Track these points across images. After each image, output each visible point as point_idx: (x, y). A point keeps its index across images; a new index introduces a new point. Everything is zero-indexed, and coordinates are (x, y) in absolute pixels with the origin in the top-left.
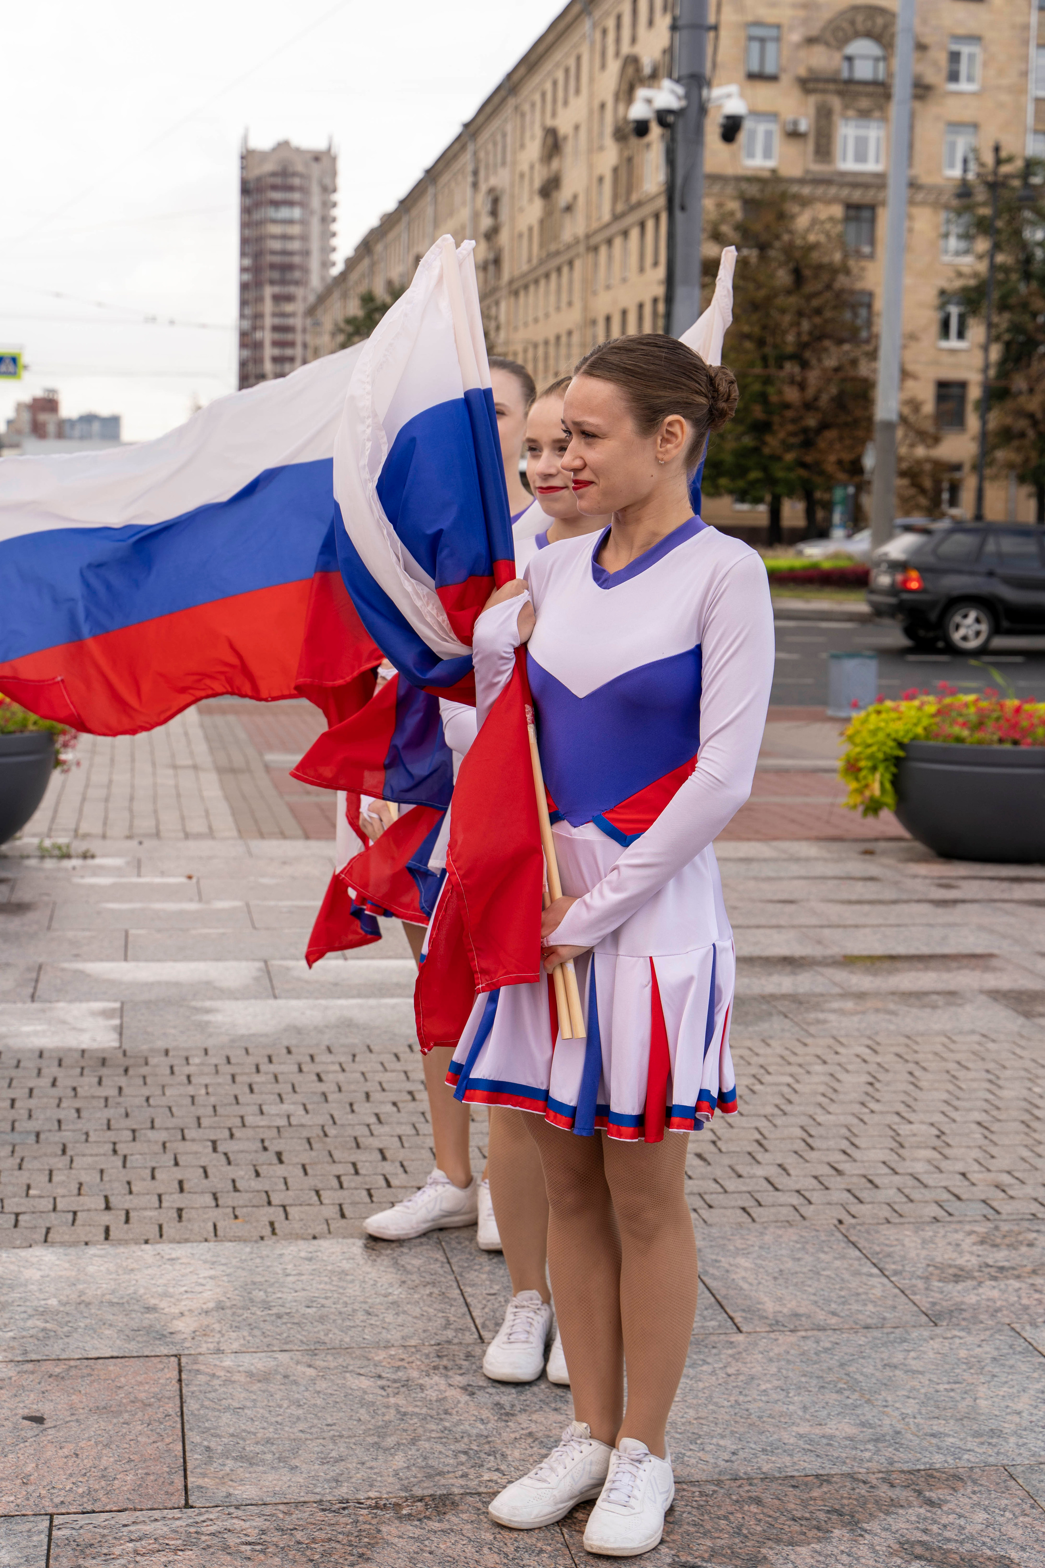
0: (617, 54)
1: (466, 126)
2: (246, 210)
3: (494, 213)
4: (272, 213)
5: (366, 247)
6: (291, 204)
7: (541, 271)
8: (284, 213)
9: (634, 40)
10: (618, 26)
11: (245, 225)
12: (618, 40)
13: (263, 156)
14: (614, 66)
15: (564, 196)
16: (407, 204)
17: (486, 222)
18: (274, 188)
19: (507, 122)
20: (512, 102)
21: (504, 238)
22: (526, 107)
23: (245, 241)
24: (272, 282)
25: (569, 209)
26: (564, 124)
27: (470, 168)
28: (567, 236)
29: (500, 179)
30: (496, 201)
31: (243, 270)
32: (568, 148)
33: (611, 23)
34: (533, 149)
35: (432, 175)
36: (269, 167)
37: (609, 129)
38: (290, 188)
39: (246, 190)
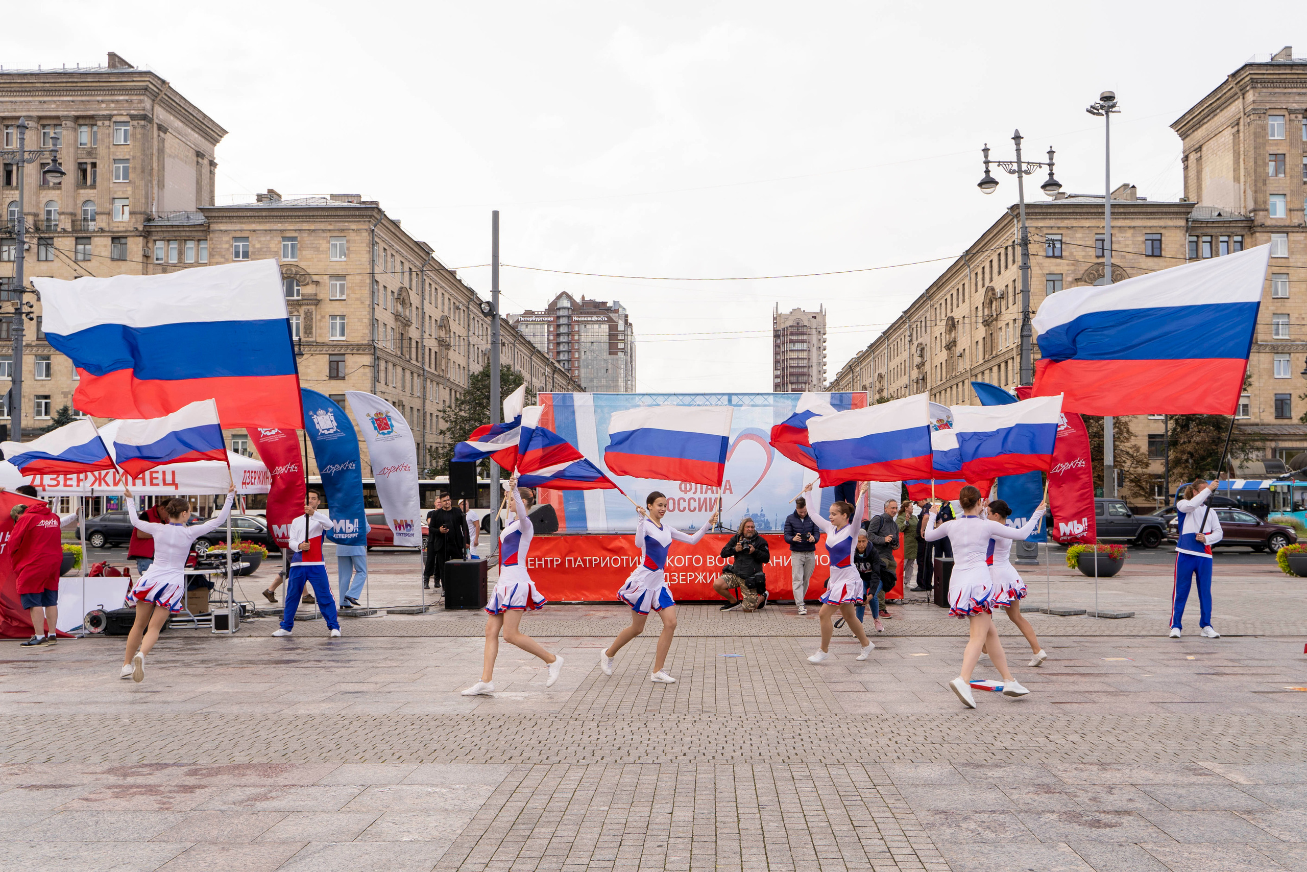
0: (983, 286)
1: (905, 312)
2: (777, 346)
3: (921, 356)
4: (791, 347)
5: (850, 368)
6: (803, 341)
7: (948, 385)
8: (798, 346)
9: (991, 280)
10: (983, 273)
11: (776, 354)
12: (983, 279)
13: (786, 317)
14: (982, 291)
15: (958, 350)
16: (873, 347)
17: (917, 360)
18: (792, 334)
19: (927, 312)
20: (929, 303)
21: (927, 367)
22: (938, 306)
23: (776, 362)
24: (792, 383)
25: (961, 356)
26: (957, 314)
27: (907, 333)
28: (961, 369)
29: (925, 339)
30: (922, 350)
31: (776, 377)
32: (960, 327)
33: (980, 271)
34: (941, 327)
35: (887, 335)
36: (790, 323)
37: (980, 320)
38: (803, 334)
39: (776, 335)
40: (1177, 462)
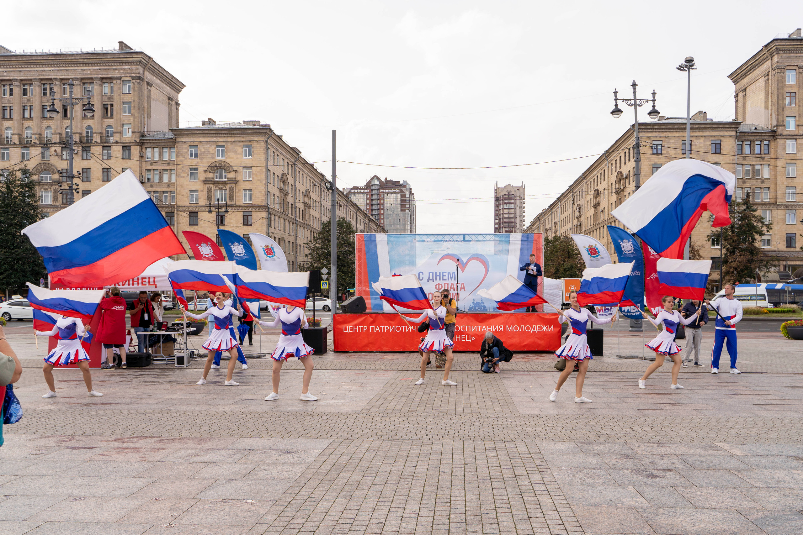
0: (616, 171)
1: (570, 187)
2: (496, 206)
3: (579, 212)
4: (505, 206)
5: (539, 219)
6: (511, 203)
7: (595, 228)
8: (509, 206)
9: (620, 168)
10: (616, 163)
11: (496, 210)
12: (616, 167)
13: (502, 189)
14: (615, 174)
15: (601, 208)
16: (552, 207)
17: (577, 214)
18: (505, 199)
19: (583, 187)
20: (584, 181)
21: (583, 218)
22: (589, 183)
23: (496, 215)
24: (505, 227)
25: (602, 211)
26: (600, 188)
27: (571, 199)
28: (602, 219)
29: (581, 202)
30: (580, 208)
31: (496, 224)
32: (602, 195)
33: (614, 162)
34: (591, 195)
35: (559, 199)
36: (504, 193)
37: (614, 191)
38: (511, 199)
39: (496, 200)
40: (727, 273)
